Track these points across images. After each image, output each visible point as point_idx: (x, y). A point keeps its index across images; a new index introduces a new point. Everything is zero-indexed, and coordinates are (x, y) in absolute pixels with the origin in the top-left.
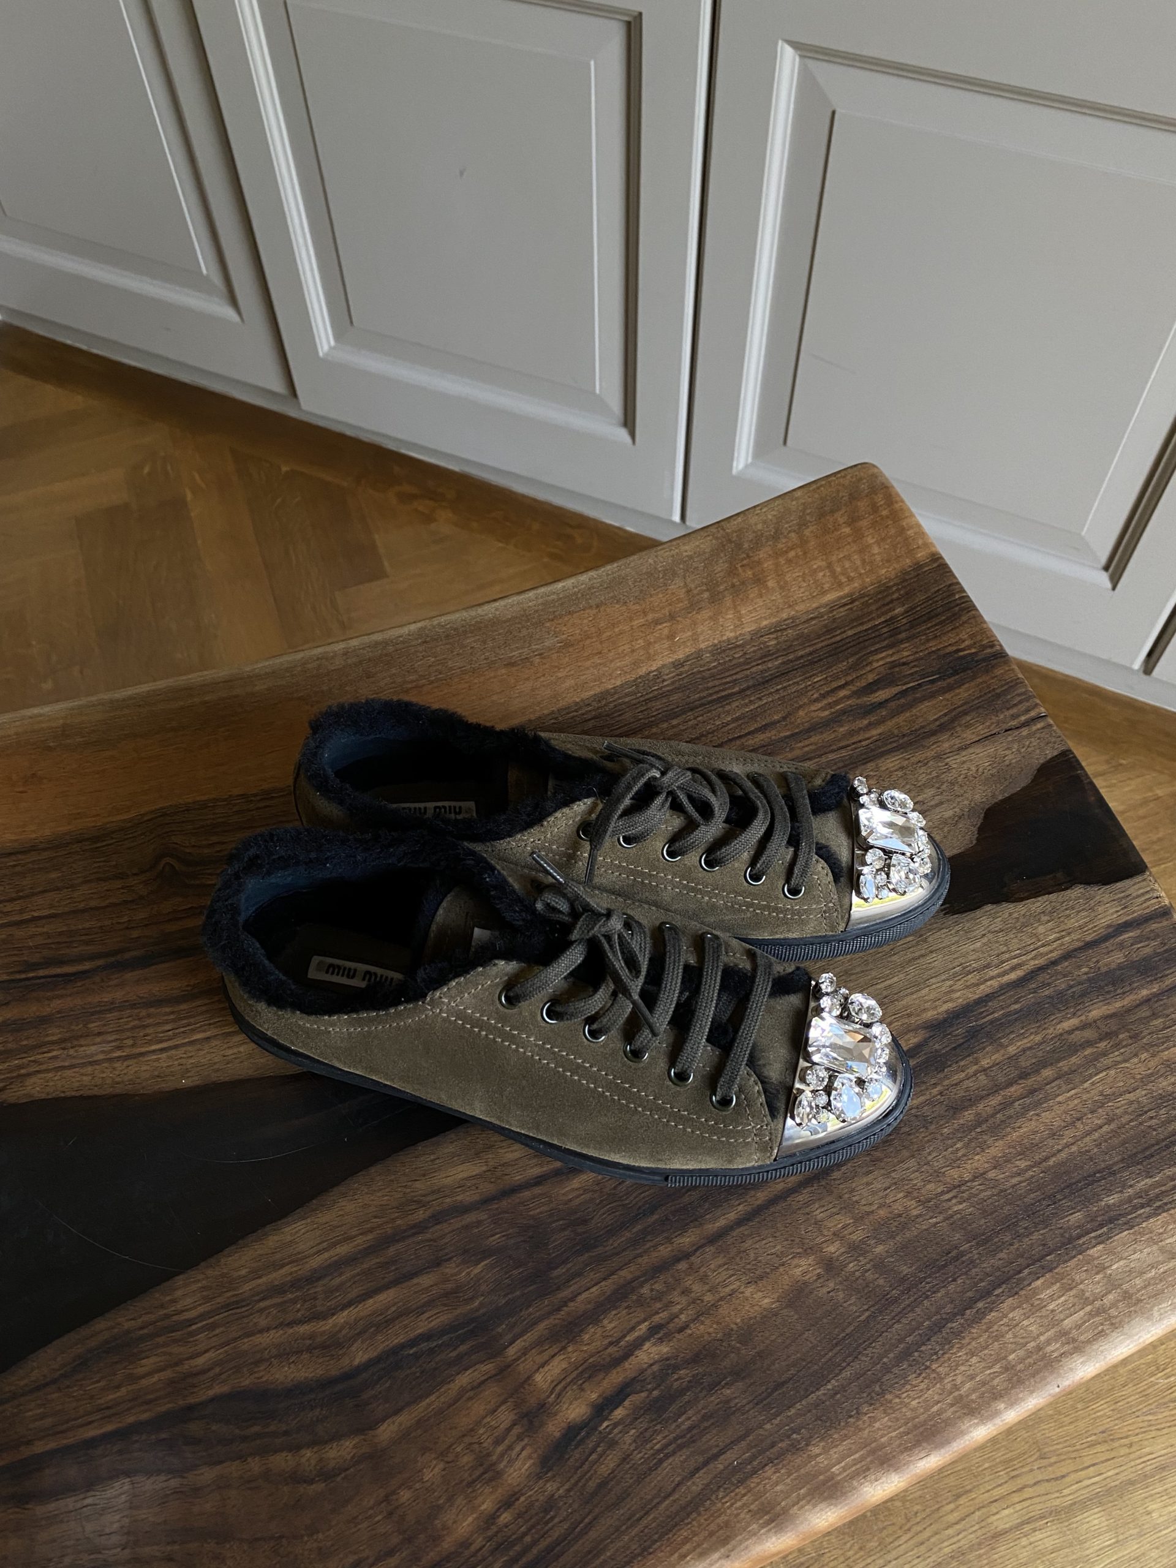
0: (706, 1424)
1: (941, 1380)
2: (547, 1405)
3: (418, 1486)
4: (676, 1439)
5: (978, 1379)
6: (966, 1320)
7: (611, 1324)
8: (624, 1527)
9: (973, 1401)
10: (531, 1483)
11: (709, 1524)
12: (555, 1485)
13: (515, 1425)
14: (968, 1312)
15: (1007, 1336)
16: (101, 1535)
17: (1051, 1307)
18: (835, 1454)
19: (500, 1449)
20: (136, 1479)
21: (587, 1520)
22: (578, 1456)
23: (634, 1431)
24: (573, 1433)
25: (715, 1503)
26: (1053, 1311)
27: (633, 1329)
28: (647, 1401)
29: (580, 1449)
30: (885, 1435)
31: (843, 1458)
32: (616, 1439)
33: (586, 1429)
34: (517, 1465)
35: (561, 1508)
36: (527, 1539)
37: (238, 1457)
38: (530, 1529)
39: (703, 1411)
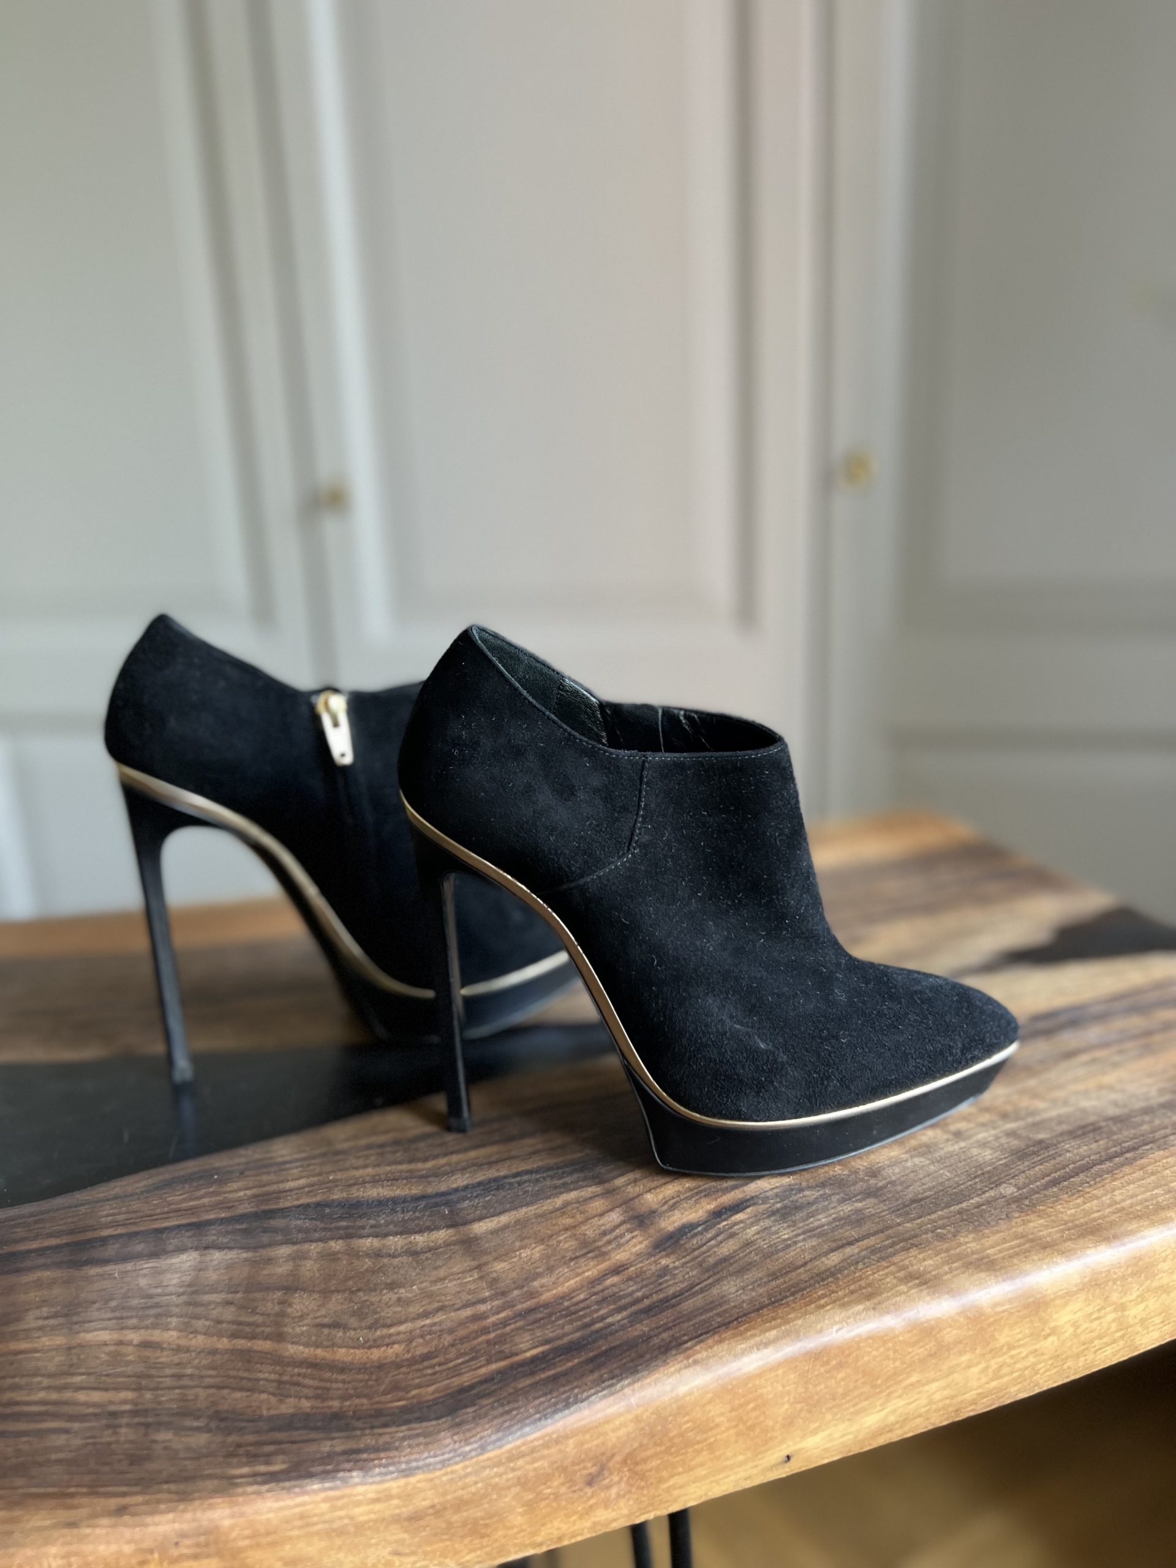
0: (837, 1223)
1: (1100, 1197)
2: (659, 1211)
3: (515, 1260)
4: (804, 1233)
5: (1139, 1198)
6: (1116, 1164)
8: (750, 1287)
9: (1138, 1211)
10: (643, 1258)
11: (848, 1286)
12: (668, 1260)
13: (624, 1223)
14: (1117, 1159)
15: (1165, 1172)
16: (156, 1287)
18: (987, 1242)
19: (608, 1237)
20: (206, 1252)
21: (706, 1283)
22: (695, 1242)
23: (755, 1228)
24: (686, 1230)
28: (770, 1210)
29: (697, 1238)
30: (1042, 1231)
31: (998, 1244)
32: (738, 1231)
33: (703, 1226)
34: (626, 1247)
35: (676, 1274)
36: (639, 1294)
37: (320, 1240)
38: (642, 1288)
39: (834, 1216)
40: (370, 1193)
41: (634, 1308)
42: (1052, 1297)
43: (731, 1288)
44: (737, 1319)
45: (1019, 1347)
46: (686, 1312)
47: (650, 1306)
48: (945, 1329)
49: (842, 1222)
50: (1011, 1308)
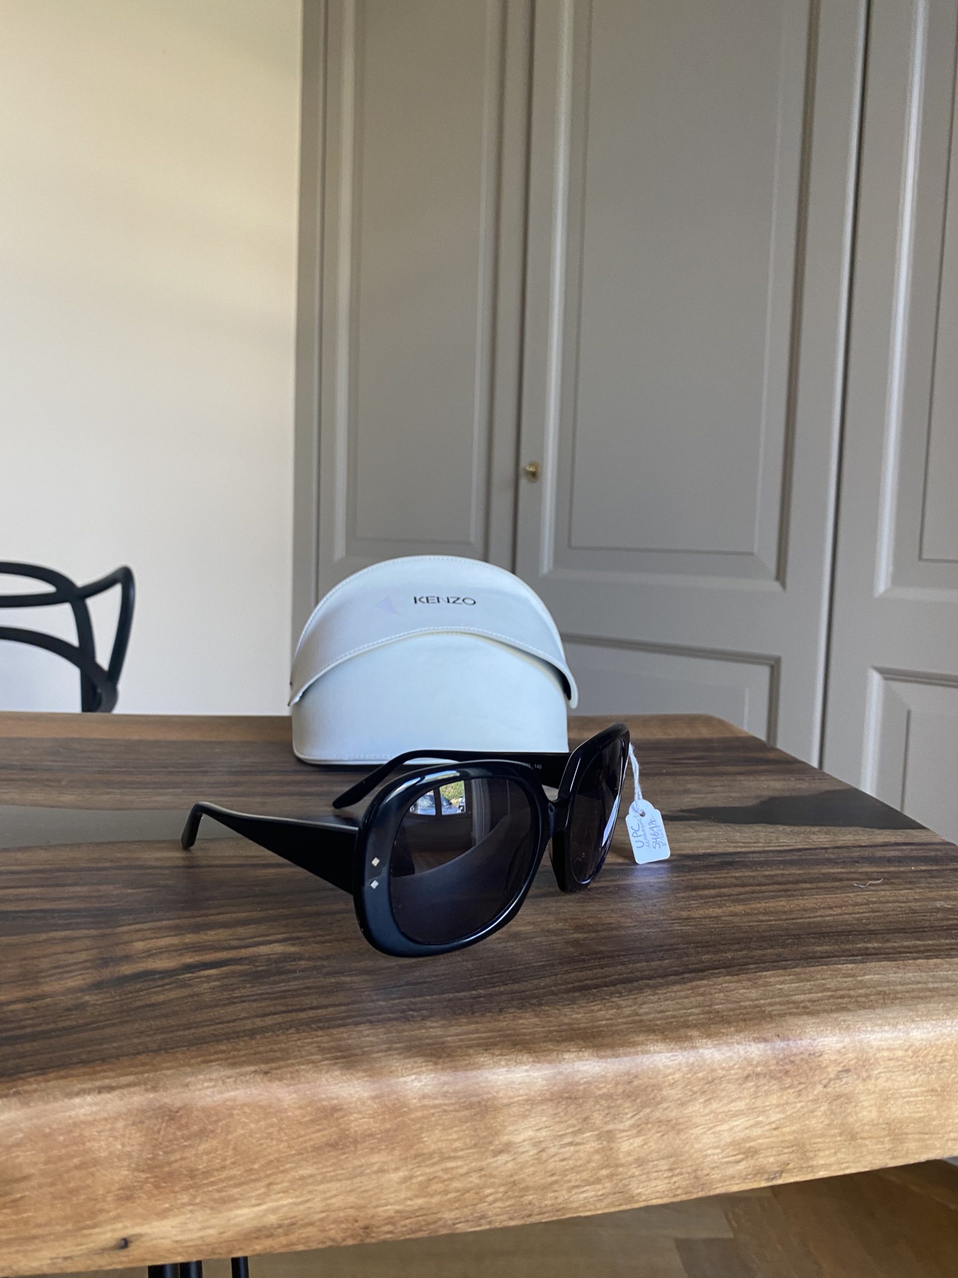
1: (622, 1008)
2: (133, 957)
5: (668, 1013)
6: (667, 981)
7: (245, 930)
9: (657, 1025)
10: (68, 993)
11: (257, 1047)
12: (95, 997)
13: (88, 962)
14: (672, 977)
15: (717, 995)
17: (779, 987)
21: (109, 1022)
22: (139, 986)
23: (216, 983)
24: (145, 976)
25: (278, 1036)
26: (780, 989)
27: (267, 935)
28: (248, 971)
29: (146, 984)
30: (528, 1029)
32: (192, 984)
33: (162, 975)
42: (505, 1101)
44: (104, 1059)
45: (455, 1158)
46: (56, 1045)
48: (351, 1114)
50: (445, 1105)
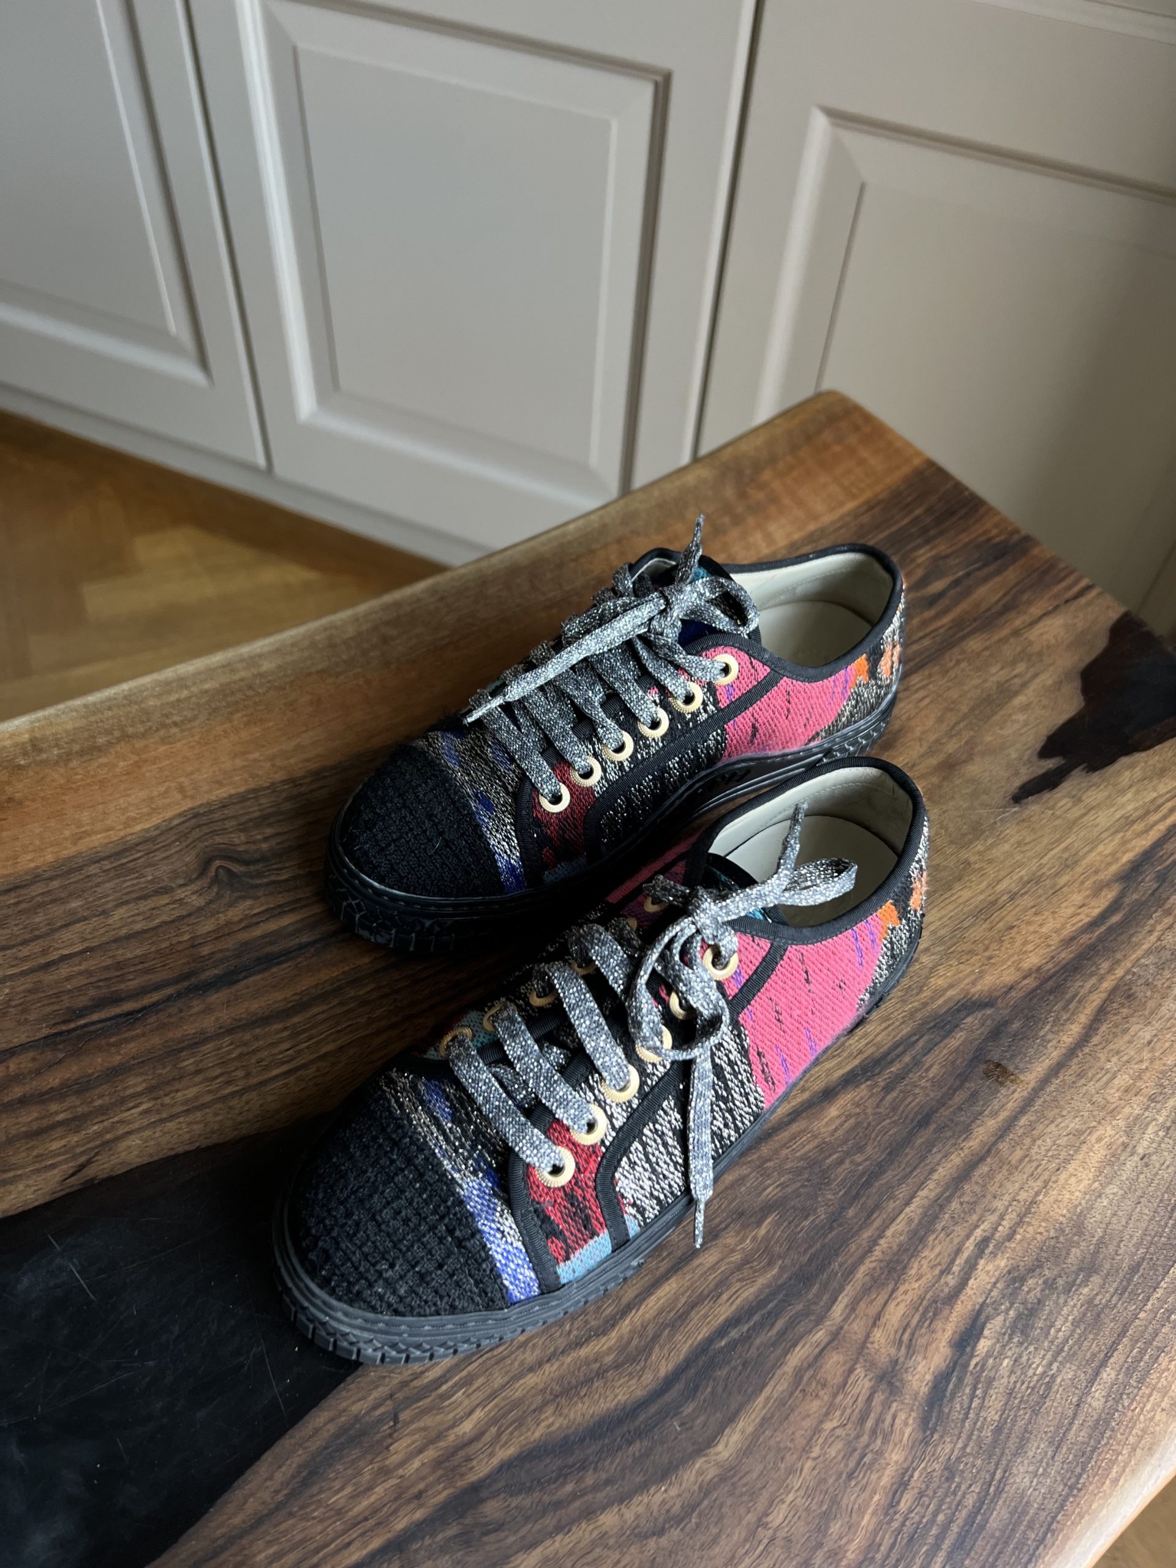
0: (1078, 1331)
2: (901, 1360)
3: (791, 1497)
7: (933, 1252)
8: (1041, 1470)
10: (919, 1454)
11: (1127, 1438)
12: (948, 1448)
13: (875, 1392)
19: (869, 1424)
21: (998, 1476)
22: (958, 1406)
23: (1006, 1362)
24: (940, 1383)
27: (958, 1251)
28: (1008, 1324)
29: (958, 1399)
32: (992, 1374)
33: (955, 1374)
34: (895, 1437)
35: (963, 1471)
36: (941, 1518)
37: (559, 1529)
38: (940, 1506)
39: (1070, 1318)
40: (572, 1416)
41: (946, 1545)
43: (1022, 1477)
44: (1048, 1530)
46: (997, 1534)
47: (959, 1534)
49: (1082, 1327)
